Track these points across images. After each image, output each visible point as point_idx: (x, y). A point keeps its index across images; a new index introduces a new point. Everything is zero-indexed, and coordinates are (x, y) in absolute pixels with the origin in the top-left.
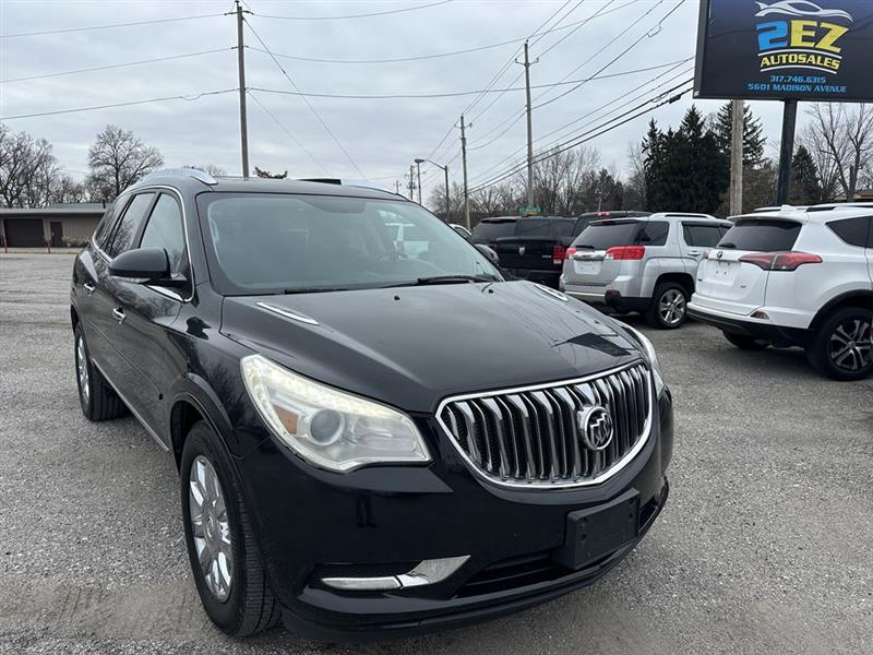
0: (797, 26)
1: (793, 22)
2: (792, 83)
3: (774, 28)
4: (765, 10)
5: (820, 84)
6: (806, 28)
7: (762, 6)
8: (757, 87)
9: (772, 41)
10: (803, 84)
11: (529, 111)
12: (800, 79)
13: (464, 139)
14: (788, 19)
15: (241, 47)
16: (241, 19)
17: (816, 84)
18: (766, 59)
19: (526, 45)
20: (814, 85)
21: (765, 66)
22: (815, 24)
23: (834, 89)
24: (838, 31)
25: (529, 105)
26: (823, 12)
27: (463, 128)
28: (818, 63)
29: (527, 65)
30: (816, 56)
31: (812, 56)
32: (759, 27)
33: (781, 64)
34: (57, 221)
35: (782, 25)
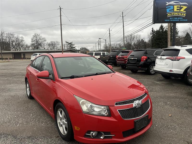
0: (175, 7)
1: (174, 6)
2: (175, 19)
3: (170, 8)
4: (168, 4)
5: (181, 19)
6: (177, 7)
7: (167, 3)
8: (167, 20)
9: (170, 10)
10: (177, 19)
11: (123, 27)
12: (177, 18)
13: (110, 33)
14: (173, 5)
15: (61, 16)
16: (61, 10)
17: (180, 19)
18: (168, 14)
19: (123, 13)
20: (180, 20)
21: (168, 16)
22: (179, 6)
23: (185, 20)
24: (185, 7)
25: (123, 26)
26: (181, 4)
27: (109, 31)
28: (181, 15)
29: (123, 17)
30: (180, 13)
31: (179, 13)
32: (167, 7)
33: (172, 15)
34: (24, 53)
35: (172, 7)
